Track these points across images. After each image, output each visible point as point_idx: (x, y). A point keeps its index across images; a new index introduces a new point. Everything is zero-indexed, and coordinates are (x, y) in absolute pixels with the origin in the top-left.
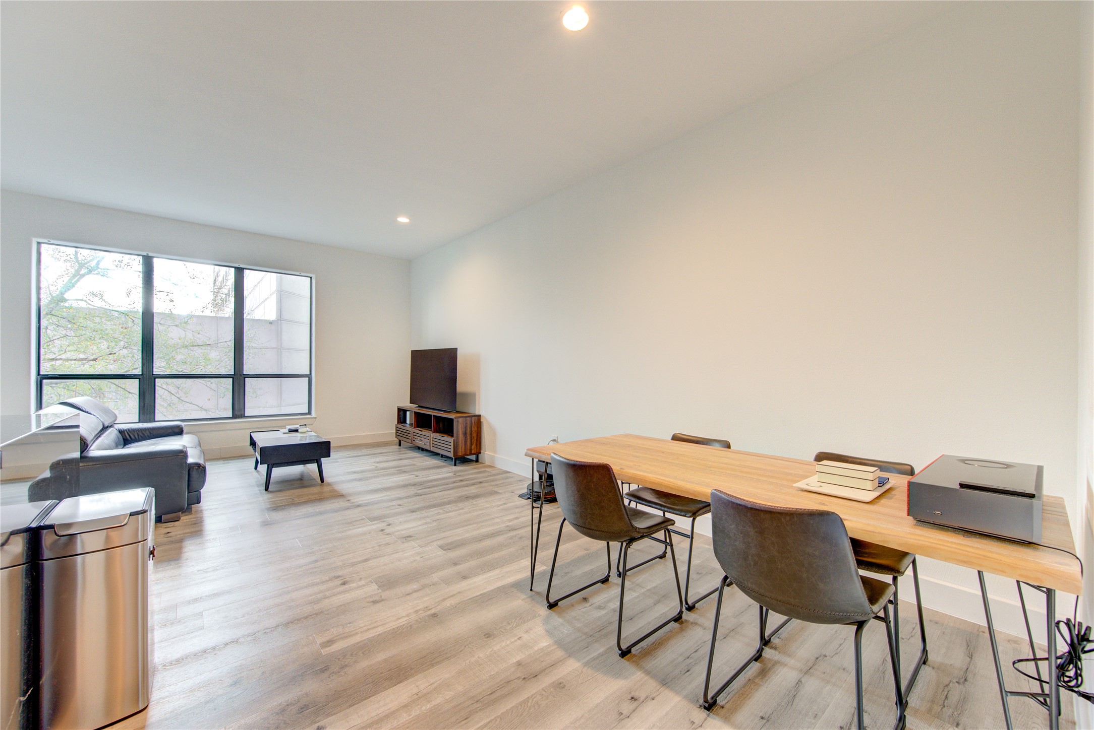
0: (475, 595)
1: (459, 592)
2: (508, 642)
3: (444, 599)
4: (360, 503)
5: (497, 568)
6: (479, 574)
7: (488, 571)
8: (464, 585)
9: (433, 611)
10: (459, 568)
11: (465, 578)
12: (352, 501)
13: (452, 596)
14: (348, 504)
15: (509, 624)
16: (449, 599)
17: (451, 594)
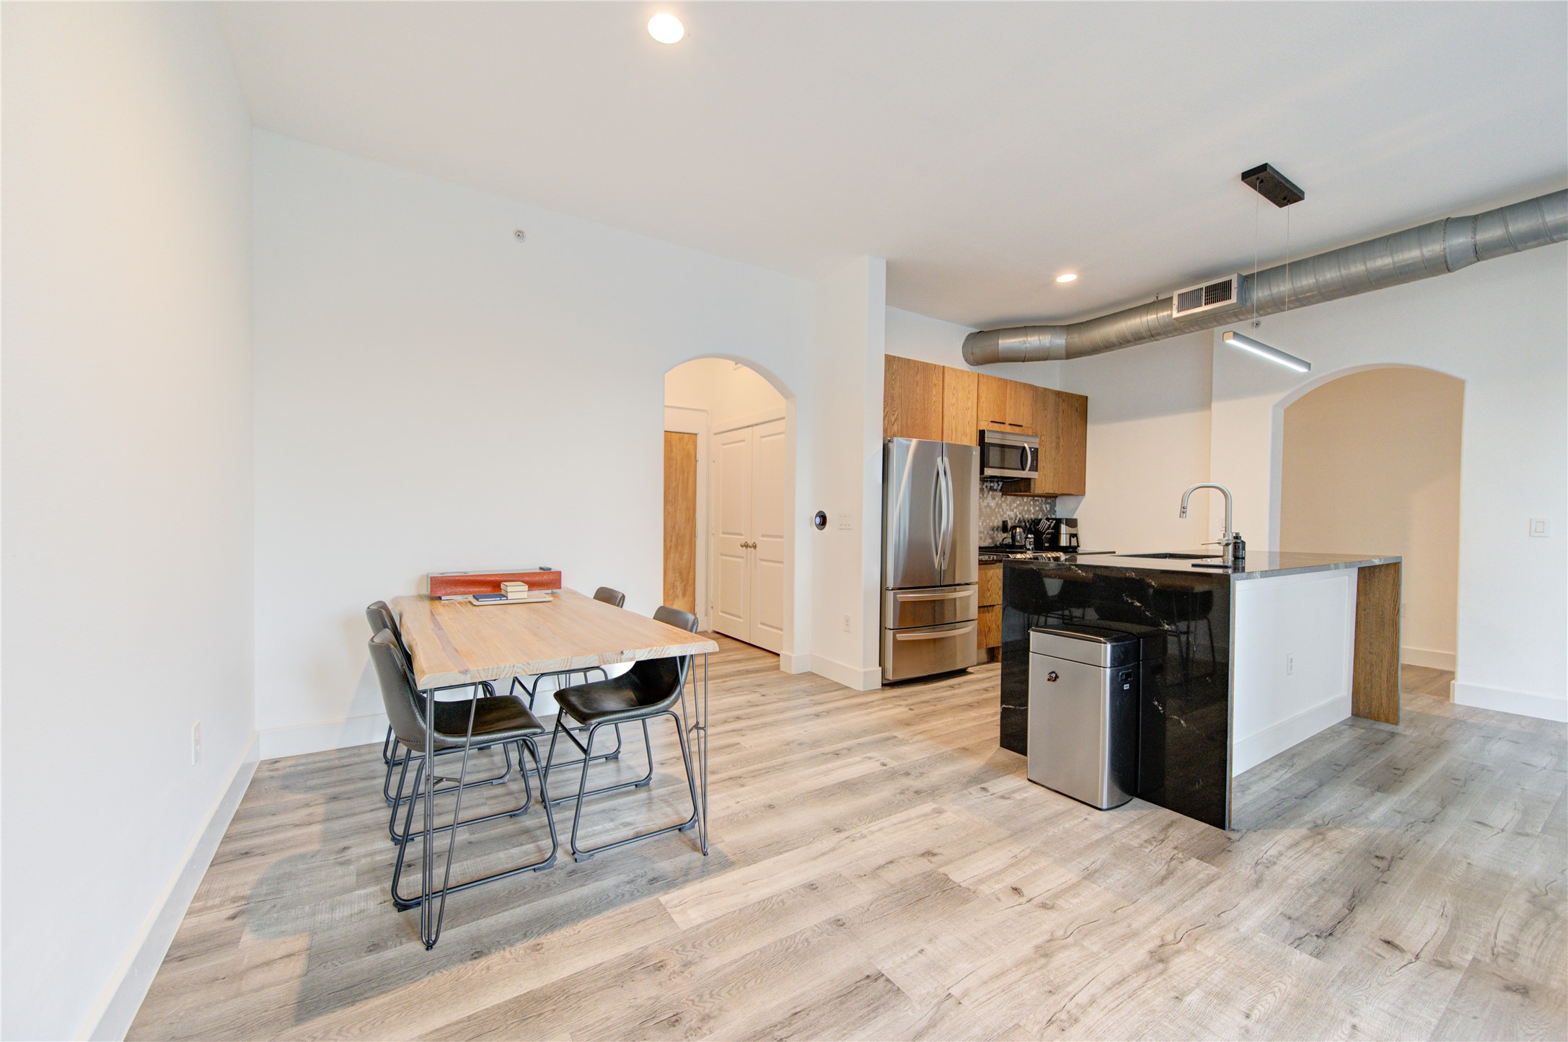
0: (790, 853)
1: (815, 859)
2: (750, 800)
3: (833, 849)
5: (754, 905)
6: (787, 892)
7: (772, 897)
8: (812, 872)
9: (842, 835)
10: (827, 913)
11: (812, 887)
13: (823, 854)
15: (747, 815)
16: (827, 850)
17: (826, 857)
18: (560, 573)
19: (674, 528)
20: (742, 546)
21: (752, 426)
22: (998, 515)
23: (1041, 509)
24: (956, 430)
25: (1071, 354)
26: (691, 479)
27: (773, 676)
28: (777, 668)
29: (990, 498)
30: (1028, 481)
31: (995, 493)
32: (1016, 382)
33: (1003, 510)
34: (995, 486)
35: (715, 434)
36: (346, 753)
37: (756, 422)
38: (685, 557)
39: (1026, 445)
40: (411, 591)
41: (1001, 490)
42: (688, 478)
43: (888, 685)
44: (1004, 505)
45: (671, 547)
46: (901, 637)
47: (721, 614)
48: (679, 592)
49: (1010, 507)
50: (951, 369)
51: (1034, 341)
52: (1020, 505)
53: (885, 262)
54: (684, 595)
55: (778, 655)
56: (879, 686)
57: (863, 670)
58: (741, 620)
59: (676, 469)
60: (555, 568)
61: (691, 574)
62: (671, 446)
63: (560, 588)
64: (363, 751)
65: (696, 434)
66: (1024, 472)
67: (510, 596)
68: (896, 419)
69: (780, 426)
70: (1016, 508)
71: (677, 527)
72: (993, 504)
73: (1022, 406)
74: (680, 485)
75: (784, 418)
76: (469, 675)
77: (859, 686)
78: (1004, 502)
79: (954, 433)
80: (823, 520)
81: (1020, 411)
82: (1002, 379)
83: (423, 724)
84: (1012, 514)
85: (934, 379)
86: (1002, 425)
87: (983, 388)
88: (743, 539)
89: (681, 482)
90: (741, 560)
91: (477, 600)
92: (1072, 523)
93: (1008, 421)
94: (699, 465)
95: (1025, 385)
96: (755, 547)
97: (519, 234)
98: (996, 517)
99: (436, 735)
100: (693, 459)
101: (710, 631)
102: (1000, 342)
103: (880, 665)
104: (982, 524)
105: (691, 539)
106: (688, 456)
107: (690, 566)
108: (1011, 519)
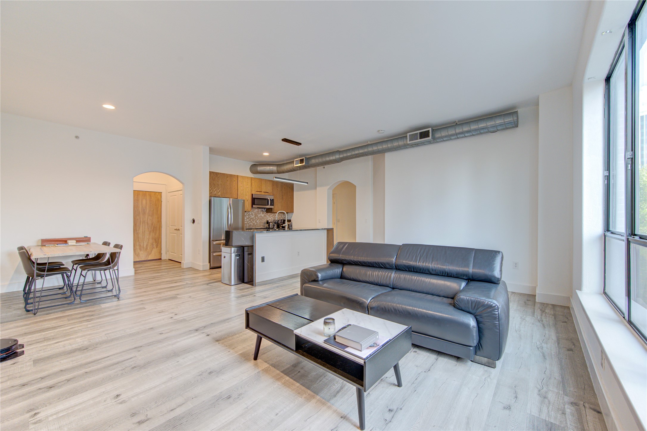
4: (196, 334)
12: (204, 335)
14: (207, 331)
18: (90, 238)
19: (152, 224)
20: (175, 230)
21: (178, 191)
22: (265, 219)
23: (282, 217)
24: (243, 194)
25: (279, 172)
26: (159, 208)
27: (180, 268)
28: (181, 267)
29: (261, 214)
30: (272, 209)
31: (264, 212)
32: (266, 180)
33: (267, 217)
34: (263, 210)
35: (169, 192)
36: (7, 293)
37: (179, 190)
38: (157, 234)
39: (269, 198)
40: (35, 244)
41: (265, 211)
42: (158, 208)
43: (211, 268)
44: (267, 216)
45: (151, 231)
46: (214, 254)
47: (170, 253)
48: (155, 246)
49: (269, 216)
50: (241, 176)
51: (268, 168)
52: (273, 216)
53: (209, 148)
54: (157, 247)
55: (181, 263)
56: (209, 269)
57: (202, 264)
58: (176, 254)
59: (153, 204)
60: (89, 236)
61: (160, 240)
62: (151, 196)
63: (90, 242)
64: (15, 292)
65: (161, 192)
66: (268, 206)
67: (69, 244)
68: (220, 191)
69: (181, 192)
70: (272, 217)
71: (153, 224)
72: (263, 215)
73: (268, 186)
74: (155, 210)
75: (182, 190)
76: (46, 256)
77: (201, 269)
78: (267, 215)
79: (242, 194)
80: (194, 221)
81: (268, 188)
82: (260, 179)
83: (34, 269)
84: (270, 218)
85: (234, 179)
86: (261, 192)
87: (253, 181)
88: (176, 228)
89: (155, 208)
90: (175, 234)
91: (58, 245)
92: (289, 221)
93: (263, 191)
94: (162, 203)
95: (269, 181)
96: (179, 230)
97: (77, 137)
98: (264, 219)
99: (37, 271)
100: (160, 201)
101: (167, 259)
102: (258, 168)
103: (209, 263)
104: (259, 221)
105: (160, 228)
106: (158, 200)
107: (159, 237)
108: (270, 220)
